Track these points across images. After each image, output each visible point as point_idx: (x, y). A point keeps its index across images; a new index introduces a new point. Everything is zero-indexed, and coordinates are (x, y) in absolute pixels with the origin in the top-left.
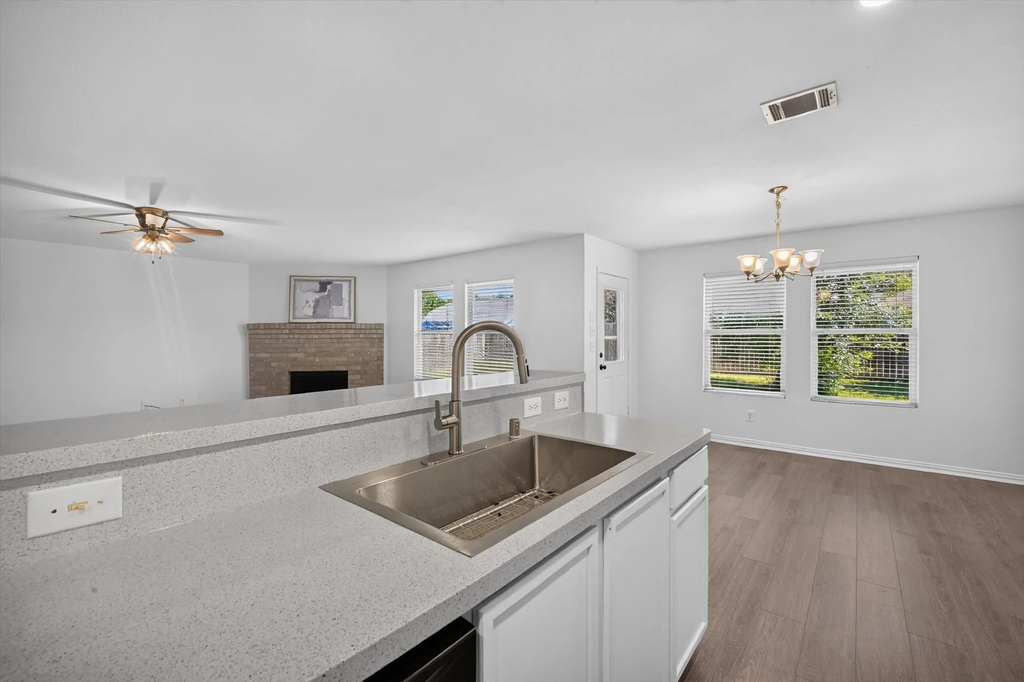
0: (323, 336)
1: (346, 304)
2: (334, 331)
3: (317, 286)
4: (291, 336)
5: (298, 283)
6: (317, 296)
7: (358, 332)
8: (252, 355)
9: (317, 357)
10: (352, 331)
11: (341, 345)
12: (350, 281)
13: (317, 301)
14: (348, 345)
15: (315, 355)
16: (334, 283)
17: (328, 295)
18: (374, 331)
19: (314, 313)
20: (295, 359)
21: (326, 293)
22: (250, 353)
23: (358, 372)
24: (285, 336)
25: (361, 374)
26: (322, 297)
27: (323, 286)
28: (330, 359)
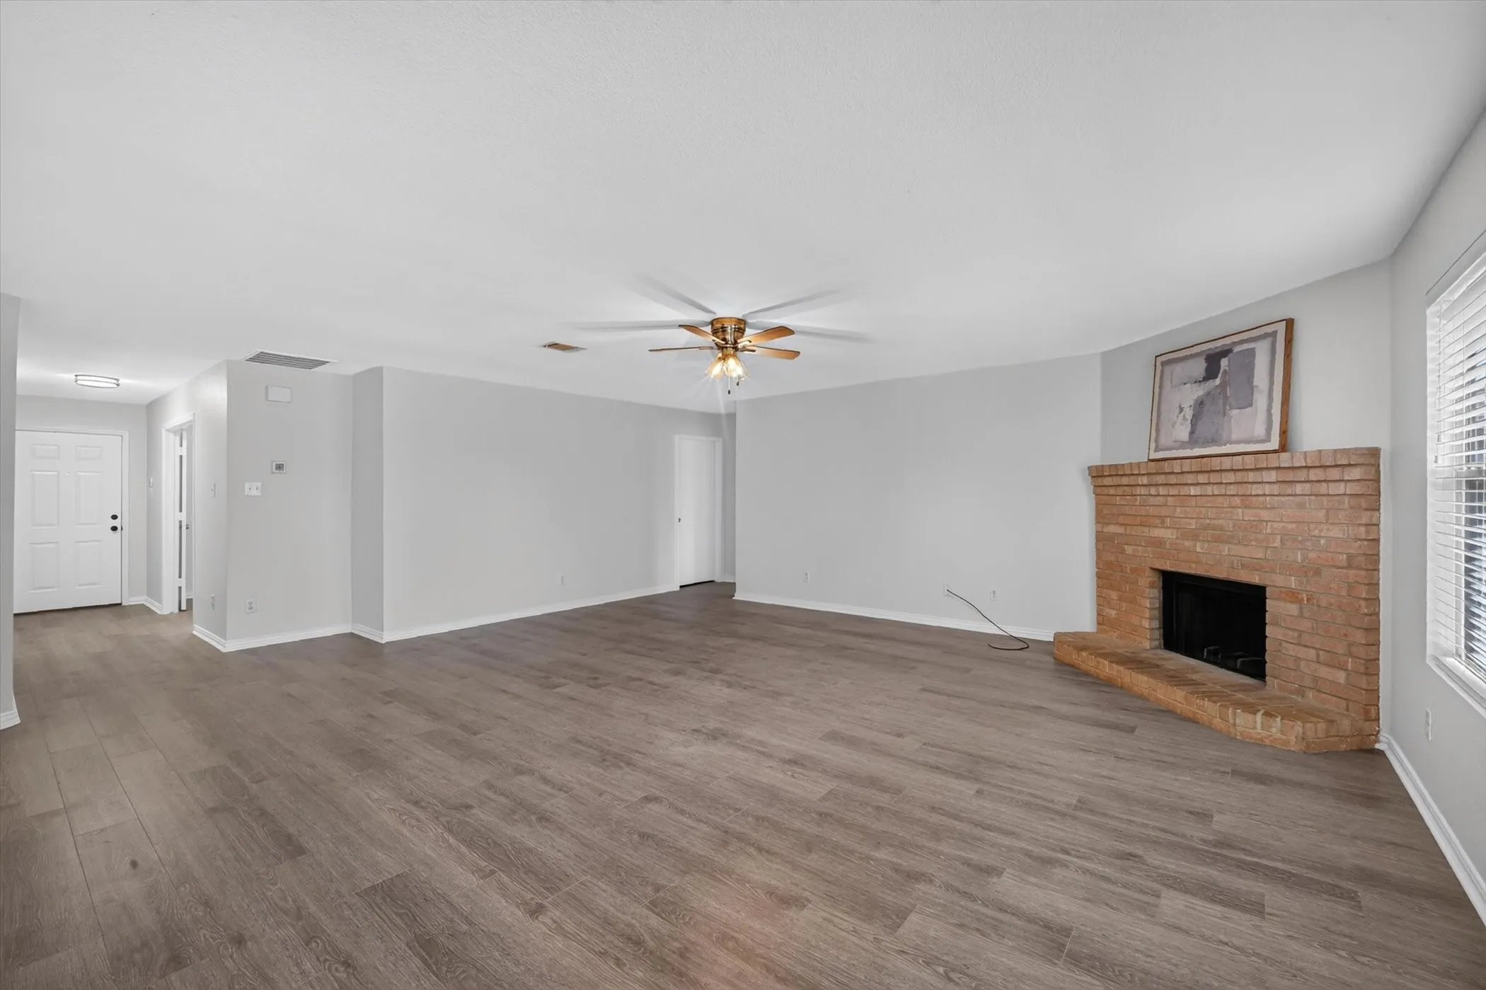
0: (1209, 490)
1: (1260, 400)
2: (1230, 477)
3: (1199, 367)
4: (1153, 491)
5: (1168, 369)
6: (1200, 391)
7: (1290, 476)
8: (1100, 529)
9: (1199, 540)
10: (1272, 476)
11: (1249, 515)
12: (1274, 334)
13: (1200, 404)
14: (1265, 514)
15: (1195, 536)
16: (1237, 349)
17: (1223, 386)
18: (1335, 474)
19: (1192, 433)
20: (1159, 543)
21: (1218, 381)
22: (1097, 522)
23: (1293, 596)
24: (1143, 491)
25: (1300, 601)
26: (1209, 393)
27: (1213, 361)
28: (1225, 549)
